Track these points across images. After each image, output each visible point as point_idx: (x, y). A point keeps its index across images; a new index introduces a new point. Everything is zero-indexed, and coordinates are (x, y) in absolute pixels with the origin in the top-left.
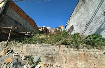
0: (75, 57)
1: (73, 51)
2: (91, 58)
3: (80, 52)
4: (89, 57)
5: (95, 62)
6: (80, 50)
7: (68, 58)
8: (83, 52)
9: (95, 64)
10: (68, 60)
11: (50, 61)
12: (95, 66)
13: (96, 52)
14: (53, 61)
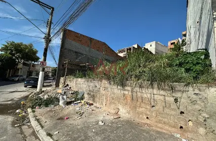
0: (118, 99)
1: (116, 90)
2: (143, 105)
3: (126, 93)
4: (138, 103)
5: (148, 113)
6: (126, 88)
7: (108, 99)
8: (130, 93)
9: (147, 118)
10: (108, 102)
11: (91, 99)
12: (148, 121)
13: (155, 96)
14: (94, 100)
